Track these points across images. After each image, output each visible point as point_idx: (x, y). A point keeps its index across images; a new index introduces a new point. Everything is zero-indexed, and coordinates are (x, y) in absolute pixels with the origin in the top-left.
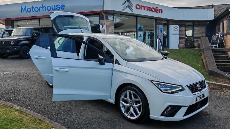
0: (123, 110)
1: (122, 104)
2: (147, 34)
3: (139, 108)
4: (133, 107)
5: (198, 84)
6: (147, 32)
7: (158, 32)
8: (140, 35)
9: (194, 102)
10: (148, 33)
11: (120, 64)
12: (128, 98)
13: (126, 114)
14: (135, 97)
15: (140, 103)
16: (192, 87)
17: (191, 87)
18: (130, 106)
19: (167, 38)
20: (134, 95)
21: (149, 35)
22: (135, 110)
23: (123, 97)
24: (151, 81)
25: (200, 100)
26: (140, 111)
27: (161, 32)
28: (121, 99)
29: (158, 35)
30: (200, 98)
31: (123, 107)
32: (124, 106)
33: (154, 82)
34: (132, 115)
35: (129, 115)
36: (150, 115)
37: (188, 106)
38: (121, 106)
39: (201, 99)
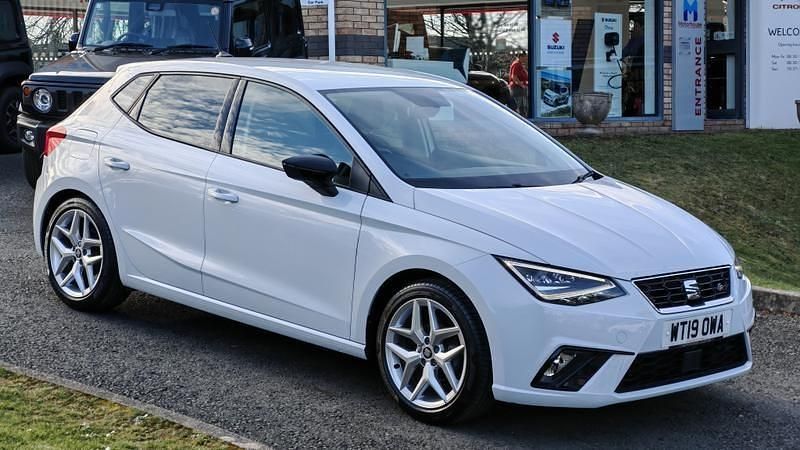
0: (397, 378)
1: (395, 355)
2: (599, 32)
3: (456, 362)
4: (433, 362)
5: (689, 277)
6: (598, 17)
7: (672, 15)
8: (556, 35)
9: (666, 344)
10: (606, 23)
11: (387, 198)
12: (416, 330)
13: (408, 394)
14: (443, 322)
15: (459, 345)
16: (660, 286)
17: (653, 287)
18: (423, 360)
19: (731, 54)
20: (439, 314)
21: (611, 40)
22: (440, 374)
23: (396, 327)
24: (499, 259)
25: (691, 340)
26: (458, 376)
27: (690, 17)
28: (389, 336)
29: (673, 36)
30: (693, 332)
31: (396, 366)
32: (401, 363)
33: (509, 264)
34: (430, 394)
35: (420, 396)
36: (493, 386)
37: (633, 354)
38: (391, 362)
39: (700, 337)
